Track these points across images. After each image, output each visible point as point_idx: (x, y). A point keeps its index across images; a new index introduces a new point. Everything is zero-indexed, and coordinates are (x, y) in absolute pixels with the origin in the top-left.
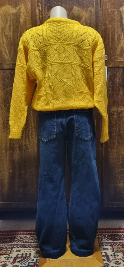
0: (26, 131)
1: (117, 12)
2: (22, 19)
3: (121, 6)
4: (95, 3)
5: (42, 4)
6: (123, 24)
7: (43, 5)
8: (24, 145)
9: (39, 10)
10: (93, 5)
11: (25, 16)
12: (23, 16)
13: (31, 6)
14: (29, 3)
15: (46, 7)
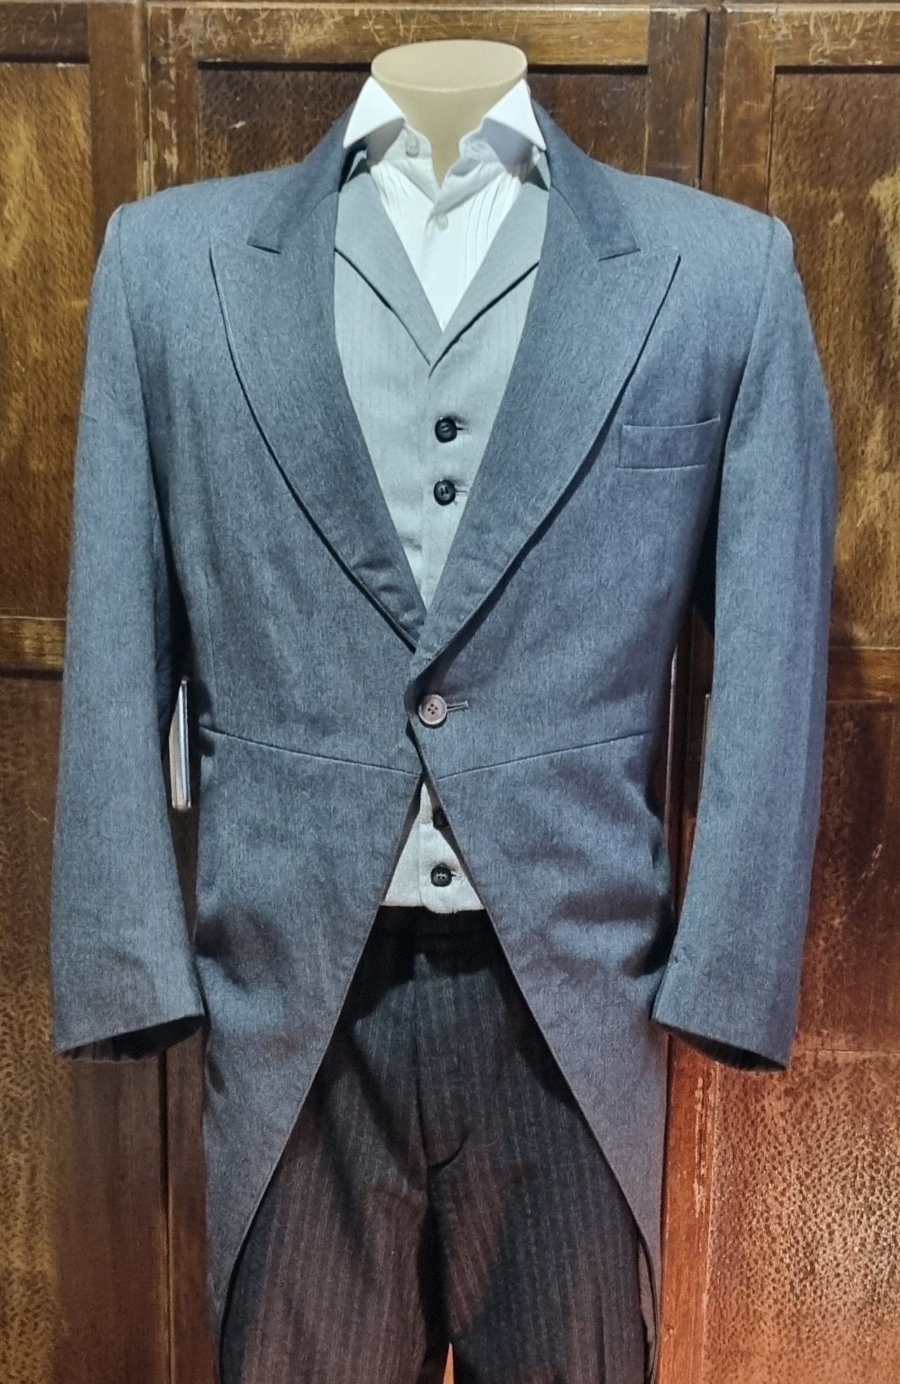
0: (33, 1171)
1: (839, 216)
2: (16, 245)
3: (882, 168)
4: (648, 129)
5: (190, 116)
6: (886, 328)
7: (198, 130)
8: (23, 1281)
9: (161, 168)
10: (635, 148)
11: (39, 219)
12: (26, 217)
13: (96, 129)
14: (74, 108)
15: (222, 145)
